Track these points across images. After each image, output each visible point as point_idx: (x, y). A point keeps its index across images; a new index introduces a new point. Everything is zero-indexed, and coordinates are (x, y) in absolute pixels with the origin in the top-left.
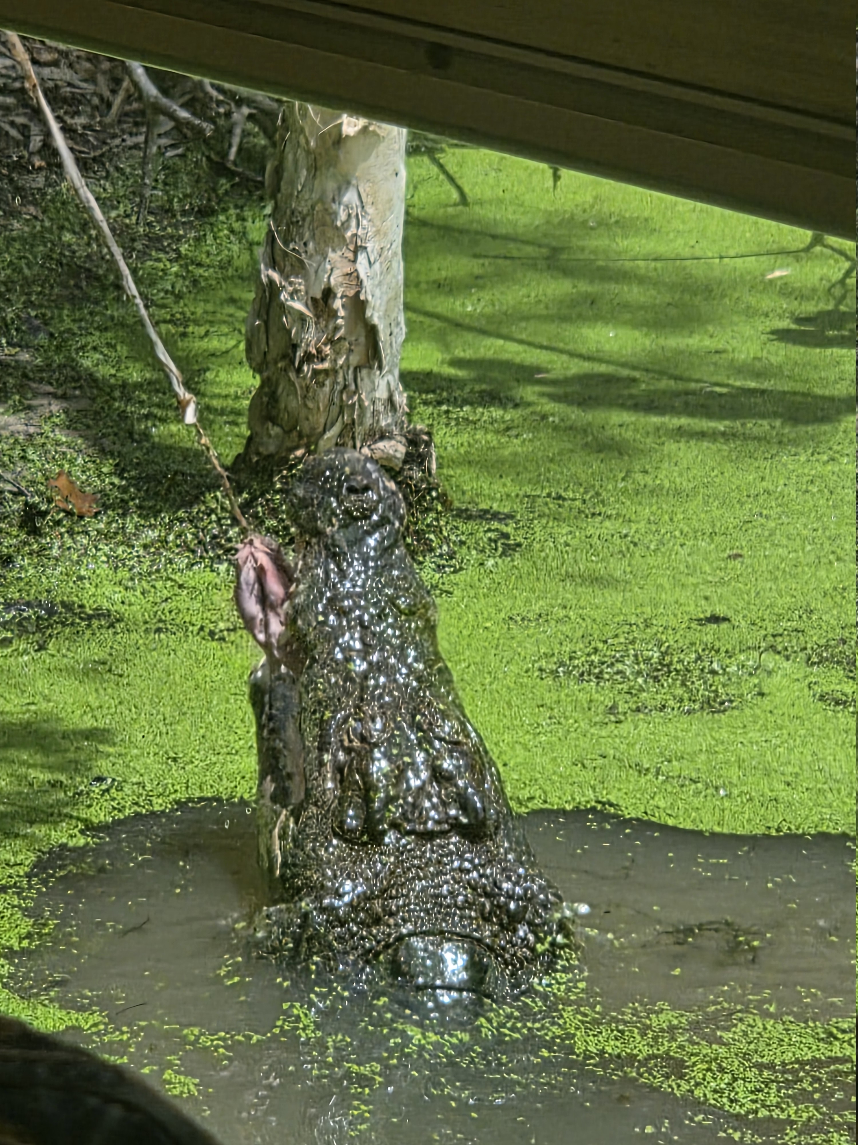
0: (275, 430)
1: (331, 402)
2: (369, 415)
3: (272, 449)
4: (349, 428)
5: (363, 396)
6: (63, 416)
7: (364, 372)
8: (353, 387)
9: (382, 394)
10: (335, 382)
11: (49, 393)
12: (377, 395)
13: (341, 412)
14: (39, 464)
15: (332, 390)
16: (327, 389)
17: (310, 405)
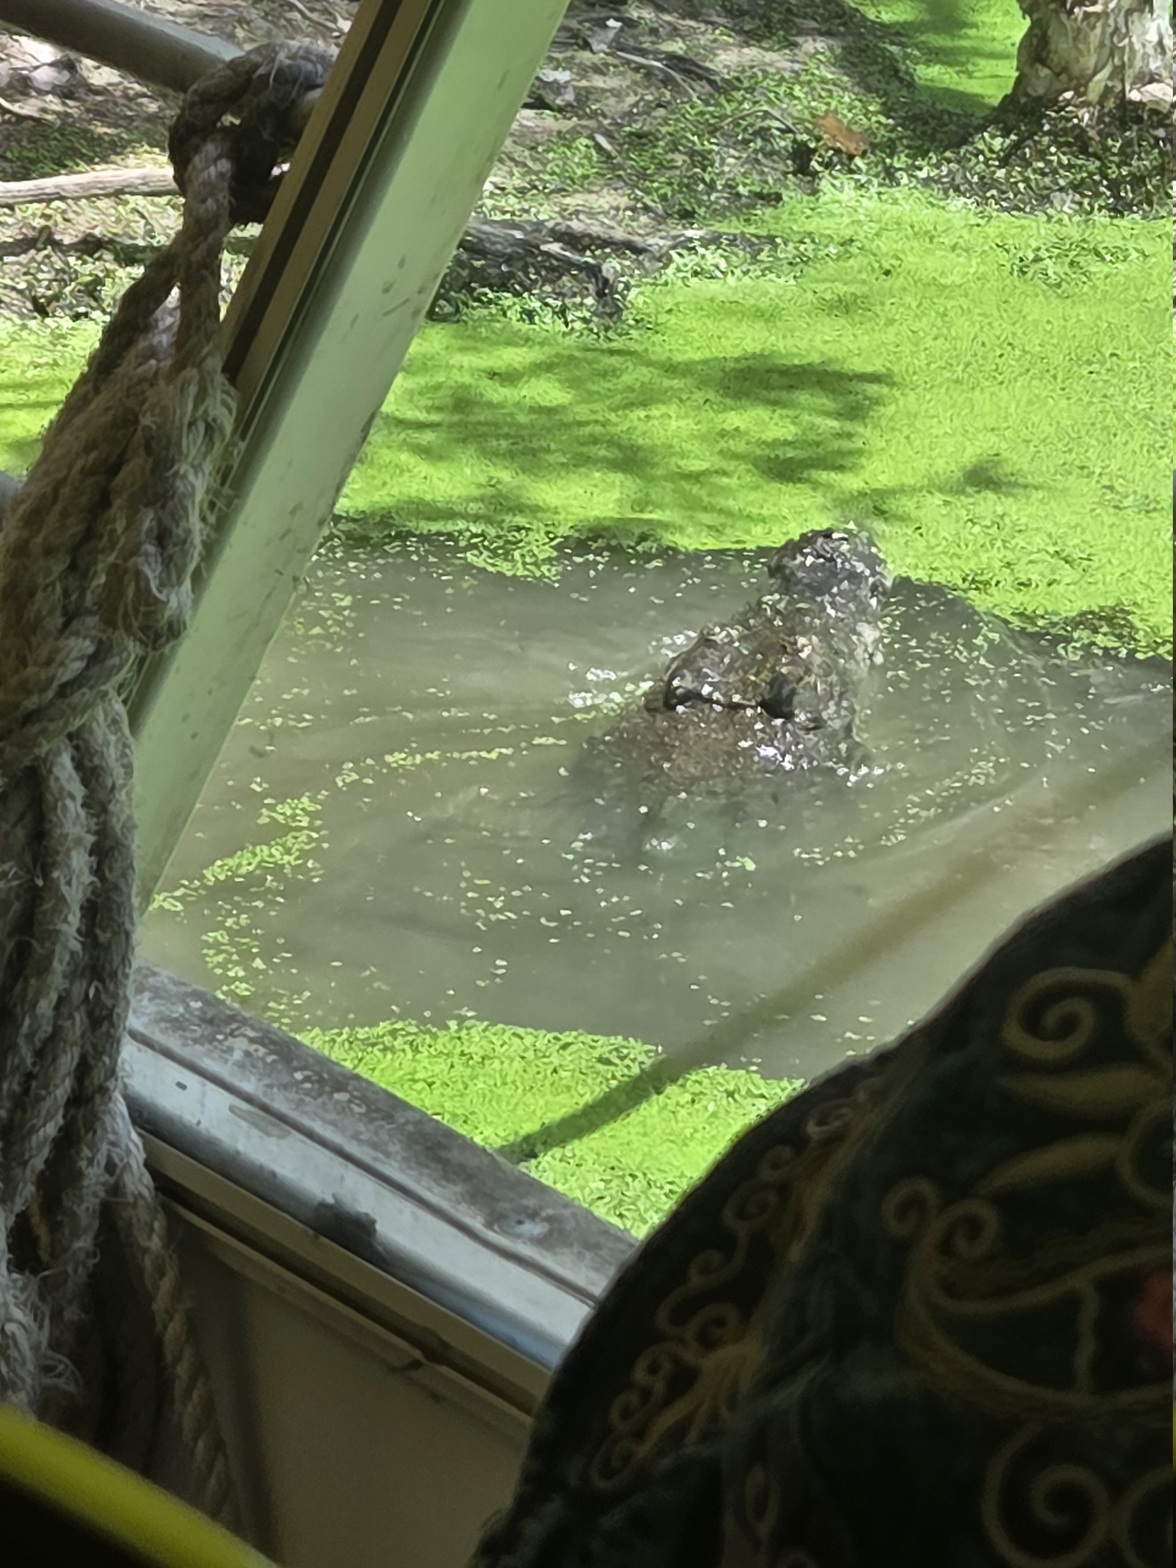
0: (1044, 72)
1: (1102, 45)
2: (1139, 57)
3: (1041, 91)
4: (1119, 72)
5: (1134, 39)
6: (828, 53)
7: (1136, 15)
8: (1124, 30)
9: (1153, 37)
10: (1106, 25)
11: (814, 29)
12: (1148, 37)
13: (1112, 55)
14: (805, 103)
15: (1103, 33)
16: (1098, 31)
17: (1081, 46)
